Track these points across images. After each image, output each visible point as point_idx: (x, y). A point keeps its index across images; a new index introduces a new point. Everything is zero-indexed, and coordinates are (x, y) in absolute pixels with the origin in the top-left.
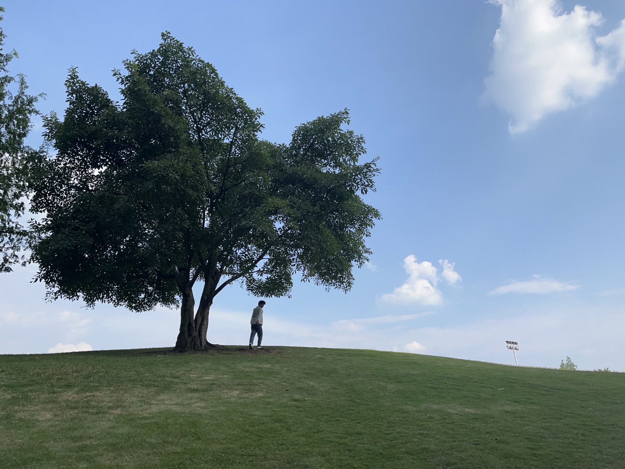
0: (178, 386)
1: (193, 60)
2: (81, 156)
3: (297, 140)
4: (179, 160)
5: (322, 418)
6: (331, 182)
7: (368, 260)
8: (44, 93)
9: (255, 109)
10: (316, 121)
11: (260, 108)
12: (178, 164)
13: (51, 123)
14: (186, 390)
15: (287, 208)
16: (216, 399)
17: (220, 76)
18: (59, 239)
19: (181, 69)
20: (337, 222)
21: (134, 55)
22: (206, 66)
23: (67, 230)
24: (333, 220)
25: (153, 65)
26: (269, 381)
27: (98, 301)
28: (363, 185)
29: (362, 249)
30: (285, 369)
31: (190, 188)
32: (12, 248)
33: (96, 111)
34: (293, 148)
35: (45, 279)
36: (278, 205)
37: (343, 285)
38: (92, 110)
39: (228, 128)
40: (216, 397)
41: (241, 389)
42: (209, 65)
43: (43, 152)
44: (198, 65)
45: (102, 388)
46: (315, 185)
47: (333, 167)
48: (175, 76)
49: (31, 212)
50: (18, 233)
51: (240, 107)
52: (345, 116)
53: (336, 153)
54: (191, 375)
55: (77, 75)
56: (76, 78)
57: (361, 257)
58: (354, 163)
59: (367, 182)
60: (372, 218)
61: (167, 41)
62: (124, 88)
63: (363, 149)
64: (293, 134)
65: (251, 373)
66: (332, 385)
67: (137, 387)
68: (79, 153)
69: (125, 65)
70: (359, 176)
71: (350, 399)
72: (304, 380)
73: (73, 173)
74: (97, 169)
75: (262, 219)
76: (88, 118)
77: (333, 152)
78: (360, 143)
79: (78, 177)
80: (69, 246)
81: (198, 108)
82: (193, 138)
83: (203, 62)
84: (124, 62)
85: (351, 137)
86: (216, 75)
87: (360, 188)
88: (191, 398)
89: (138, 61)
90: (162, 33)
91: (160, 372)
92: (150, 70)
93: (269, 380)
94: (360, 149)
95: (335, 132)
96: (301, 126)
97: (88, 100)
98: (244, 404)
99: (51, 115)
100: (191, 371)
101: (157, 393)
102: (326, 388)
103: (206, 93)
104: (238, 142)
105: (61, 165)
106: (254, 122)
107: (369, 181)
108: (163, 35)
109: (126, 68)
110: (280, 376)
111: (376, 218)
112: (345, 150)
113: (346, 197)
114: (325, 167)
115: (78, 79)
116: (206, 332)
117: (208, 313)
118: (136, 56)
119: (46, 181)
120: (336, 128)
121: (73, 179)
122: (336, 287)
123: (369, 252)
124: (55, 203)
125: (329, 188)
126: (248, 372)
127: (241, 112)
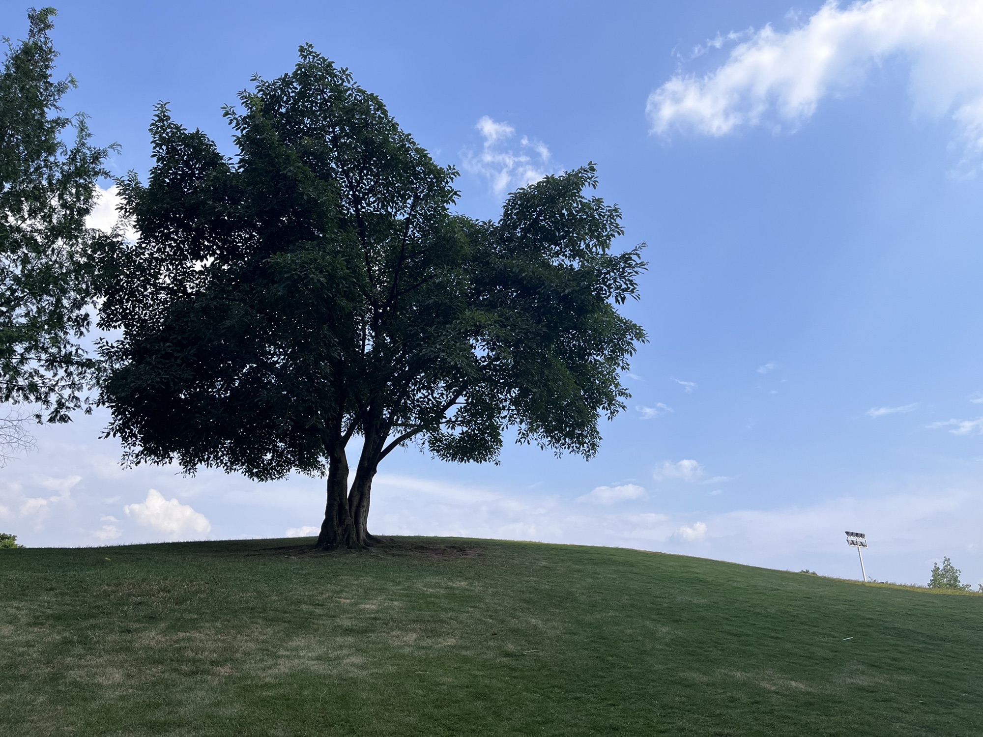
0: (321, 622)
1: (349, 89)
2: (175, 241)
3: (510, 215)
4: (324, 252)
5: (551, 692)
6: (566, 284)
7: (623, 408)
8: (118, 143)
9: (445, 167)
10: (543, 182)
11: (454, 166)
12: (323, 258)
13: (129, 190)
14: (333, 630)
15: (495, 326)
16: (380, 650)
17: (390, 115)
18: (142, 373)
19: (329, 104)
20: (574, 345)
21: (256, 83)
22: (368, 98)
23: (154, 358)
24: (569, 342)
25: (285, 99)
26: (465, 614)
27: (201, 463)
28: (618, 288)
29: (614, 389)
30: (490, 590)
31: (342, 297)
32: (70, 386)
33: (197, 172)
34: (505, 226)
35: (121, 433)
36: (480, 321)
37: (583, 447)
38: (192, 170)
39: (403, 197)
40: (380, 646)
41: (421, 629)
42: (373, 98)
43: (117, 236)
44: (355, 97)
45: (202, 624)
46: (540, 289)
47: (569, 257)
48: (320, 115)
49: (100, 327)
50: (80, 364)
51: (421, 164)
52: (590, 175)
53: (575, 235)
54: (343, 600)
55: (168, 115)
56: (167, 120)
57: (613, 402)
58: (604, 250)
59: (625, 283)
60: (632, 339)
61: (308, 59)
62: (240, 135)
63: (618, 228)
64: (506, 204)
65: (436, 597)
66: (566, 625)
67: (257, 623)
68: (172, 236)
69: (242, 100)
70: (612, 274)
71: (597, 655)
72: (521, 614)
73: (162, 267)
74: (199, 261)
75: (455, 345)
76: (186, 182)
77: (570, 232)
78: (613, 218)
79: (171, 273)
80: (157, 382)
81: (355, 166)
82: (348, 212)
83: (363, 92)
84: (240, 93)
85: (598, 209)
86: (385, 112)
87: (614, 294)
88: (341, 647)
89: (262, 93)
90: (301, 46)
91: (293, 593)
92: (280, 107)
93: (465, 612)
94: (613, 228)
95: (573, 200)
96: (519, 193)
97: (185, 155)
98: (425, 660)
99: (129, 177)
100: (342, 591)
101: (289, 635)
102: (558, 632)
103: (368, 142)
104: (418, 220)
105: (145, 255)
106: (444, 188)
107: (628, 282)
108: (302, 50)
109: (243, 103)
110: (482, 605)
111: (638, 340)
112: (589, 229)
113: (591, 307)
114: (556, 257)
115: (169, 122)
116: (366, 517)
117: (370, 487)
118: (258, 84)
119: (122, 280)
120: (574, 195)
121: (162, 277)
122: (572, 451)
123: (627, 394)
124: (136, 314)
125: (562, 294)
126: (431, 596)
127: (424, 172)
